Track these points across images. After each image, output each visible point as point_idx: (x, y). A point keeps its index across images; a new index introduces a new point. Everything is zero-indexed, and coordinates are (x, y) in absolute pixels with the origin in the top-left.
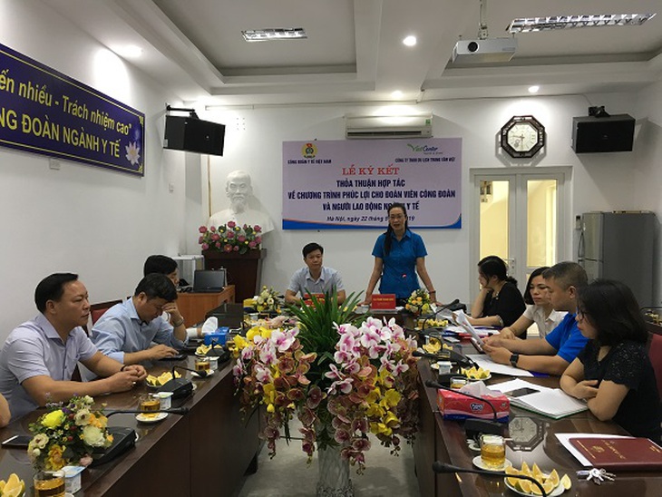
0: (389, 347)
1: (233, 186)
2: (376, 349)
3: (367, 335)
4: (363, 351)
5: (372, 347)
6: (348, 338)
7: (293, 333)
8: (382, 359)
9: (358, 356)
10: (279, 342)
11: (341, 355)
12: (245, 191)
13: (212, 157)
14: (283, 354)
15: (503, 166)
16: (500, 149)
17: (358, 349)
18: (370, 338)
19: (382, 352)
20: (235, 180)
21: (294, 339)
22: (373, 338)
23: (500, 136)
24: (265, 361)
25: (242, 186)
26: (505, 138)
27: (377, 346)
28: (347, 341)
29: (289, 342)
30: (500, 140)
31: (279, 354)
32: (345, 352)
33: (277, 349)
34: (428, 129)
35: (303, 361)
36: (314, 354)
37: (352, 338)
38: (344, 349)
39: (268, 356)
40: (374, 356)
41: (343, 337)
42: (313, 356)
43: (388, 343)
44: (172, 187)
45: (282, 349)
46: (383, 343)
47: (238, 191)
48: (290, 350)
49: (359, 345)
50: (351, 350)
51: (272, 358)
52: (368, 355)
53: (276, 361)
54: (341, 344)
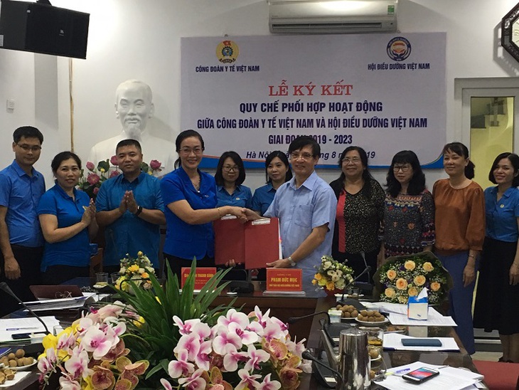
0: (253, 355)
1: (125, 103)
2: (234, 357)
3: (224, 336)
4: (215, 360)
5: (229, 355)
6: (192, 340)
7: (117, 331)
8: (241, 373)
9: (204, 367)
10: (94, 344)
11: (178, 365)
12: (141, 110)
13: (75, 60)
14: (100, 361)
15: (505, 75)
16: (501, 50)
17: (207, 357)
18: (227, 340)
19: (242, 362)
20: (128, 93)
21: (118, 340)
22: (231, 341)
23: (500, 30)
24: (72, 371)
25: (138, 102)
26: (507, 33)
27: (236, 352)
28: (190, 347)
29: (110, 344)
30: (500, 36)
31: (92, 363)
32: (185, 362)
33: (90, 354)
34: (393, 19)
35: (127, 372)
36: (145, 363)
37: (196, 342)
38: (183, 358)
39: (77, 365)
40: (230, 366)
41: (184, 338)
42: (143, 366)
43: (252, 349)
44: (12, 104)
45: (98, 354)
46: (245, 348)
47: (131, 111)
48: (111, 355)
49: (208, 351)
50: (196, 359)
51: (81, 367)
52: (221, 366)
53: (87, 373)
54: (179, 349)
